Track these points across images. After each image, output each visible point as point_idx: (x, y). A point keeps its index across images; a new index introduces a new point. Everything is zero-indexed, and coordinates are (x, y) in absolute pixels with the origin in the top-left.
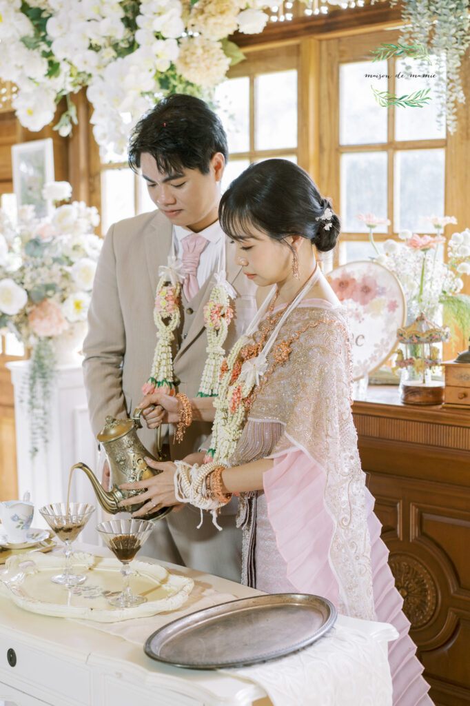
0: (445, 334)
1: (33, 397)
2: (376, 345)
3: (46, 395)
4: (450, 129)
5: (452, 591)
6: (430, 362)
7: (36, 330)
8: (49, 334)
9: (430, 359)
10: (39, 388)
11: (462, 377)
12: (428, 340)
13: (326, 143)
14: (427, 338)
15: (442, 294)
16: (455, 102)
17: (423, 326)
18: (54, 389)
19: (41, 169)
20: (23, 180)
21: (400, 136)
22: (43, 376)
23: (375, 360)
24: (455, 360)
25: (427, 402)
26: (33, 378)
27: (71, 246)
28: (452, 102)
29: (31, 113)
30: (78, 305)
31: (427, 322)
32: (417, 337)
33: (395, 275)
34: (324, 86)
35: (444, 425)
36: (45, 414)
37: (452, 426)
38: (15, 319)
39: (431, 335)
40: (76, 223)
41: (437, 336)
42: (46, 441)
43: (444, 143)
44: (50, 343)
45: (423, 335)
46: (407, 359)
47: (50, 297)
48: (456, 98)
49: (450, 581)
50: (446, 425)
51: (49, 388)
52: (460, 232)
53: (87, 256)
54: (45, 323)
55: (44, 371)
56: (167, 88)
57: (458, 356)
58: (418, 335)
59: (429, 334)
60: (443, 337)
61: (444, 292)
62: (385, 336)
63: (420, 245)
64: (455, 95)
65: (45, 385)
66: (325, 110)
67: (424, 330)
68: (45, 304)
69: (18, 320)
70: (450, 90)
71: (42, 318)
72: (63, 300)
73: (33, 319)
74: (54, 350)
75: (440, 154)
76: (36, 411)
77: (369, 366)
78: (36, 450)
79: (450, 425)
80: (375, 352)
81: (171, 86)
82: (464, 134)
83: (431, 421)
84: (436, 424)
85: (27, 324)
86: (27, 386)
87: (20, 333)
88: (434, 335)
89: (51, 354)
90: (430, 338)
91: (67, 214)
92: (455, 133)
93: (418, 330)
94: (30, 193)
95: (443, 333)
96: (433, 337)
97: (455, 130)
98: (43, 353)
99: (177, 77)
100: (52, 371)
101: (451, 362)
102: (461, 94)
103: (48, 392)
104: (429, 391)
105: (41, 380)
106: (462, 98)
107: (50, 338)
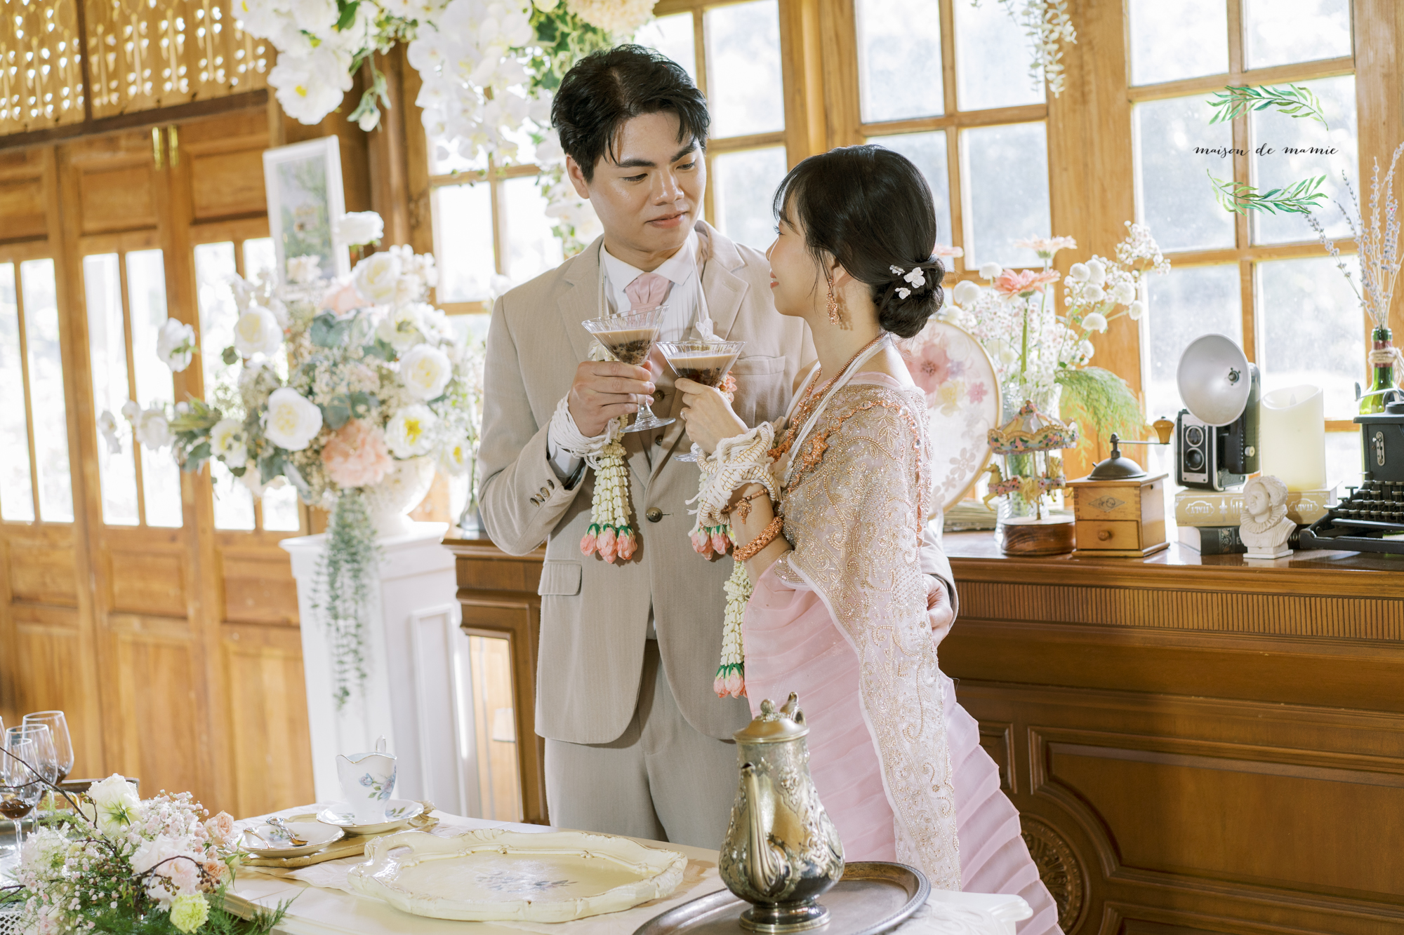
0: (1070, 433)
1: (335, 598)
2: (953, 461)
3: (360, 591)
4: (1053, 88)
5: (1108, 874)
6: (1047, 482)
7: (336, 478)
8: (360, 483)
9: (1047, 478)
10: (345, 579)
11: (1103, 503)
12: (1043, 445)
13: (836, 121)
14: (1040, 442)
15: (1060, 368)
16: (1059, 41)
17: (1032, 421)
18: (373, 583)
19: (322, 192)
20: (285, 211)
21: (966, 103)
22: (353, 557)
23: (954, 486)
24: (1089, 476)
25: (1047, 550)
26: (334, 563)
27: (394, 325)
28: (1054, 42)
29: (303, 92)
30: (412, 428)
31: (1037, 415)
32: (1022, 440)
33: (979, 340)
34: (828, 23)
35: (1077, 586)
36: (358, 626)
37: (1091, 586)
38: (299, 458)
39: (1046, 436)
40: (400, 282)
41: (1057, 438)
42: (363, 676)
43: (1043, 112)
44: (362, 498)
45: (1033, 437)
46: (1008, 480)
47: (359, 416)
48: (1061, 33)
49: (1102, 855)
50: (1082, 586)
51: (365, 581)
52: (1084, 262)
53: (424, 340)
54: (353, 464)
55: (353, 550)
56: (552, 38)
57: (1094, 468)
58: (1025, 439)
59: (1043, 435)
60: (1067, 440)
61: (1063, 365)
62: (968, 445)
63: (1018, 286)
64: (1058, 29)
65: (356, 574)
66: (832, 64)
67: (1034, 429)
68: (351, 429)
69: (304, 461)
70: (1050, 21)
71: (346, 455)
72: (385, 419)
73: (329, 458)
74: (369, 511)
75: (1038, 129)
76: (341, 623)
77: (943, 496)
78: (346, 693)
79: (1087, 586)
80: (953, 472)
81: (558, 34)
82: (1078, 95)
83: (1056, 581)
84: (1064, 585)
85: (320, 467)
86: (324, 578)
87: (309, 483)
88: (1051, 435)
89: (366, 519)
90: (1045, 442)
91: (383, 268)
92: (1062, 93)
93: (1024, 429)
94: (301, 235)
95: (1067, 432)
96: (1050, 440)
97: (1062, 89)
98: (350, 518)
99: (568, 19)
100: (368, 548)
101: (1084, 480)
102: (1069, 28)
103: (363, 586)
104: (1049, 531)
105: (349, 566)
106: (1071, 34)
107: (360, 490)
